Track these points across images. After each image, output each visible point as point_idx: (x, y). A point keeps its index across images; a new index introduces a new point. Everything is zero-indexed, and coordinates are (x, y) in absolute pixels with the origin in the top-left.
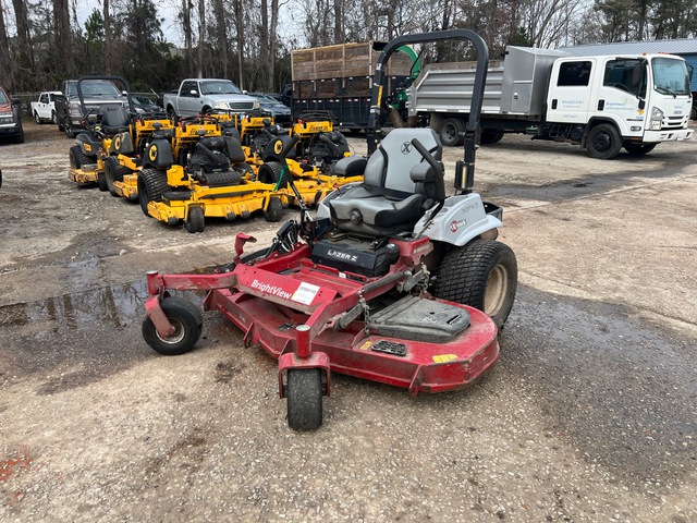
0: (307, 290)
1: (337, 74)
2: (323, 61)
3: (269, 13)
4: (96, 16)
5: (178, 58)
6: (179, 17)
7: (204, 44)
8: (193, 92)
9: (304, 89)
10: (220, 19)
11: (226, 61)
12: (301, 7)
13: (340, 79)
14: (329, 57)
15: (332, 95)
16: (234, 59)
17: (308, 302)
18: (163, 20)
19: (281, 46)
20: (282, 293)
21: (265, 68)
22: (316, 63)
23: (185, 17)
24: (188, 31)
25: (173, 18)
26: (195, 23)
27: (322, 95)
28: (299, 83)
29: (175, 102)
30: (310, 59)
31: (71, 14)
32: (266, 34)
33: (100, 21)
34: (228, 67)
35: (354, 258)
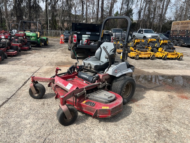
0: (70, 85)
1: (187, 29)
2: (183, 25)
3: (164, 10)
4: (117, 13)
5: (135, 23)
6: (138, 12)
7: (143, 19)
8: (142, 32)
9: (175, 33)
10: (149, 13)
11: (148, 24)
12: (174, 8)
13: (188, 30)
14: (185, 24)
15: (184, 35)
16: (151, 24)
17: (69, 89)
18: (134, 13)
19: (166, 20)
20: (64, 86)
21: (160, 26)
22: (180, 25)
23: (140, 13)
24: (140, 16)
25: (136, 13)
26: (142, 14)
27: (180, 35)
28: (173, 31)
29: (136, 35)
30: (179, 24)
31: (112, 12)
32: (162, 16)
33: (118, 14)
34: (149, 25)
35: (88, 77)
